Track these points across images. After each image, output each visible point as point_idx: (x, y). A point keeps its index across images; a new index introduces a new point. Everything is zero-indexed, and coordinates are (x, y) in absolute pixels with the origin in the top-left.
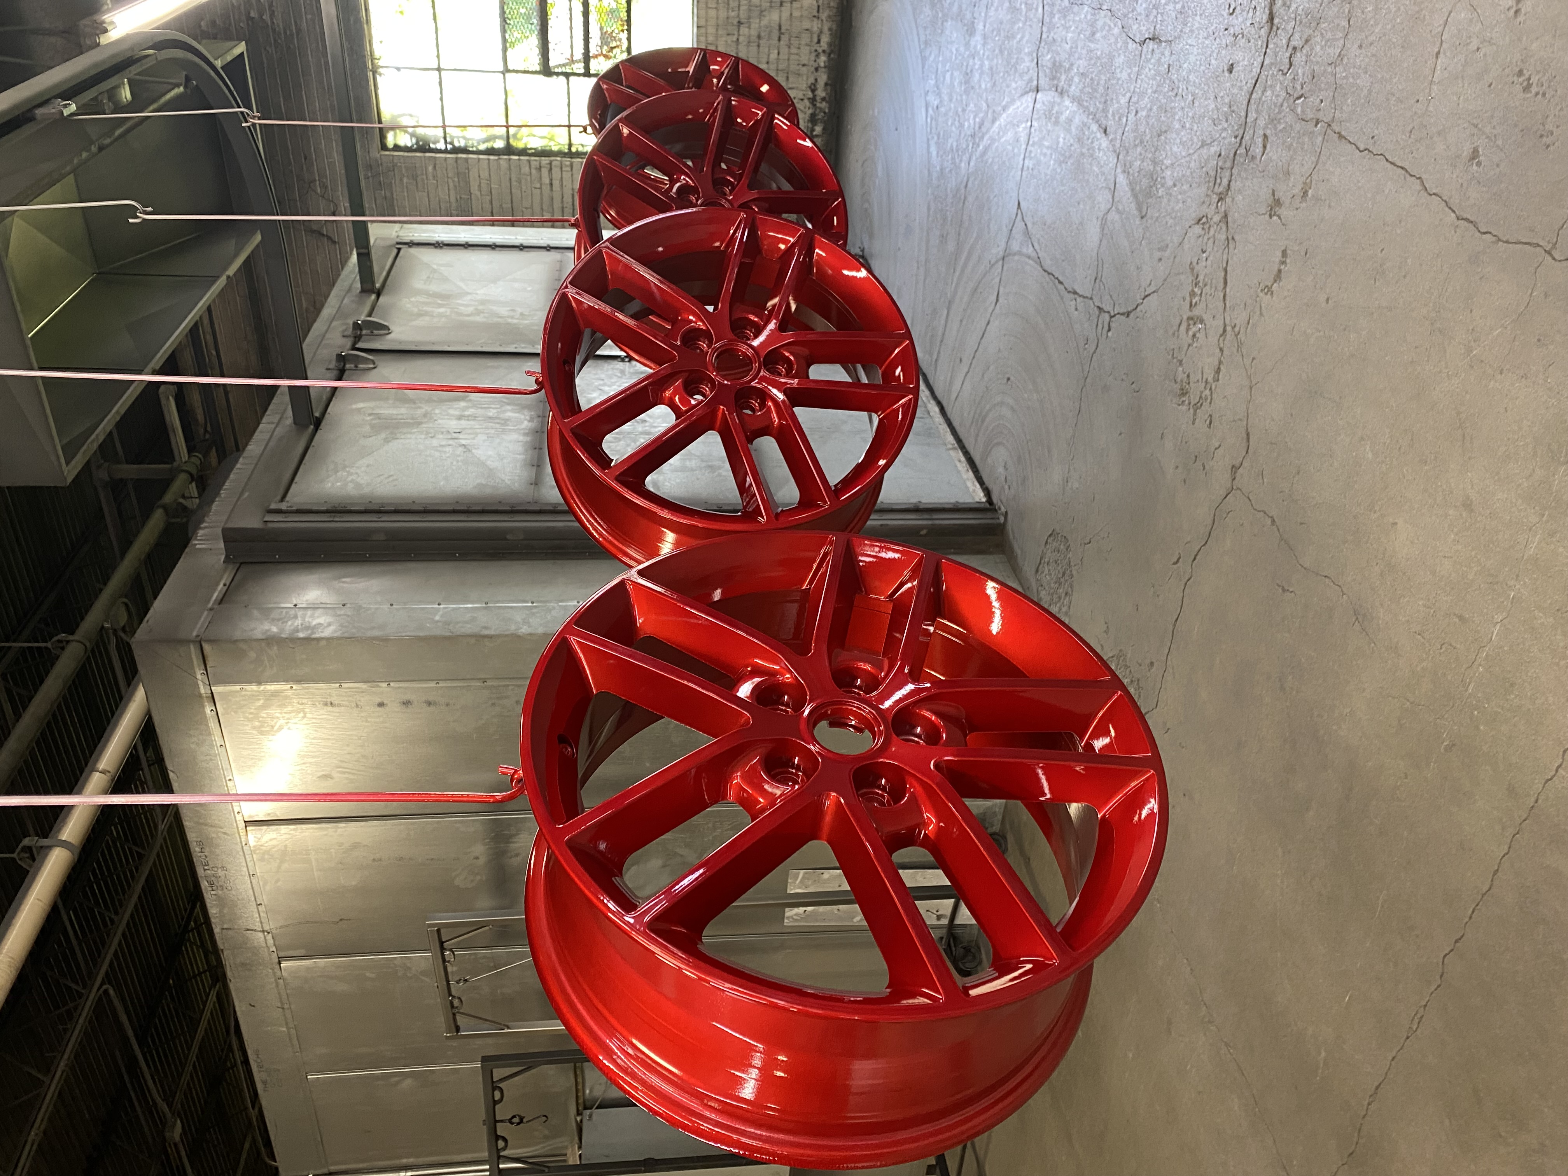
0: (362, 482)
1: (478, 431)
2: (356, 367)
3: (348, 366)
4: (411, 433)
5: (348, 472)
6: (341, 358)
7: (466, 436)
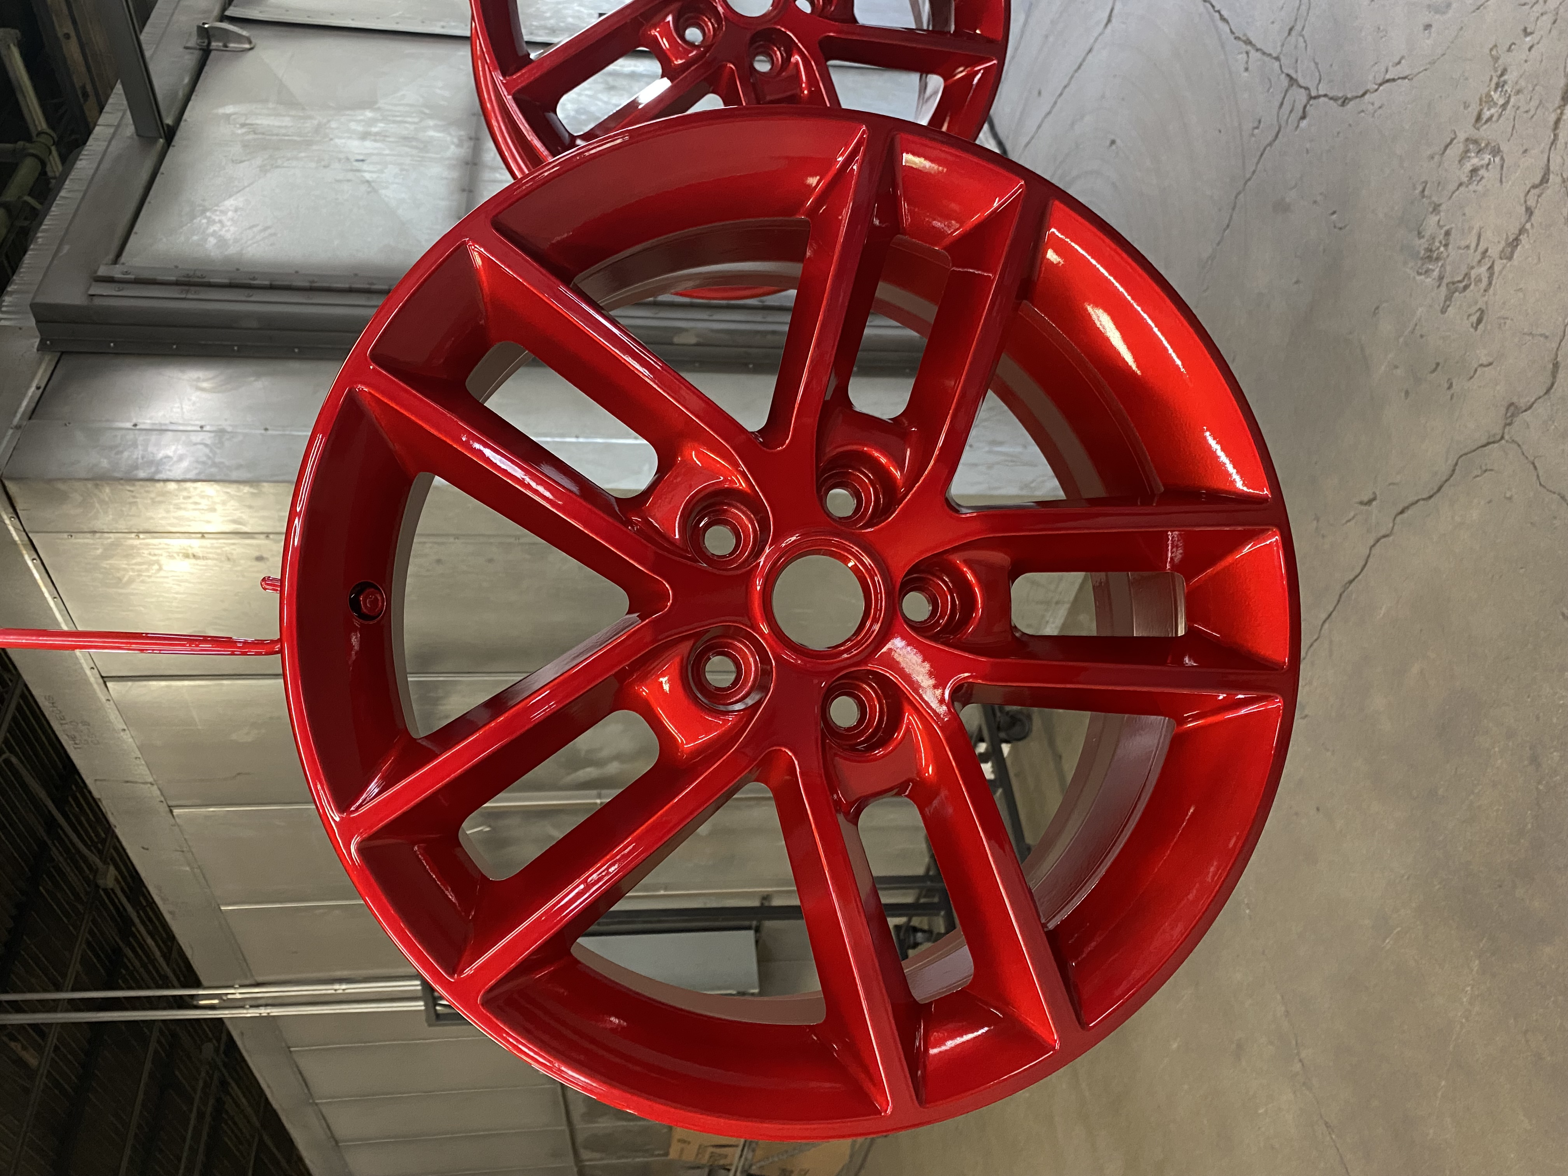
0: (228, 236)
1: (388, 158)
2: (225, 46)
3: (214, 44)
4: (296, 158)
5: (209, 218)
6: (205, 33)
7: (371, 168)
